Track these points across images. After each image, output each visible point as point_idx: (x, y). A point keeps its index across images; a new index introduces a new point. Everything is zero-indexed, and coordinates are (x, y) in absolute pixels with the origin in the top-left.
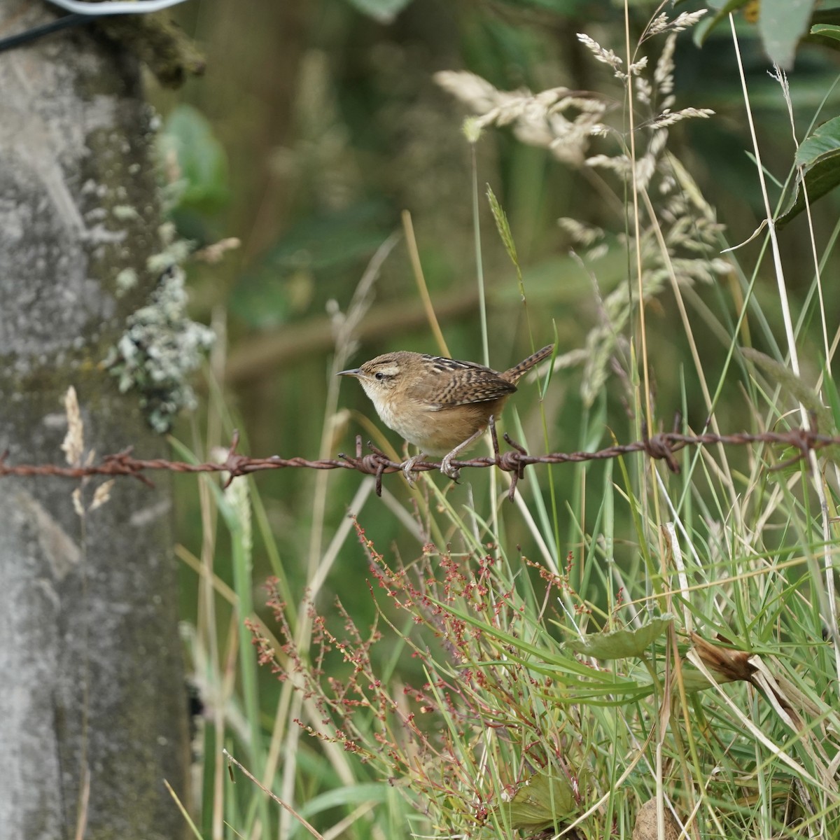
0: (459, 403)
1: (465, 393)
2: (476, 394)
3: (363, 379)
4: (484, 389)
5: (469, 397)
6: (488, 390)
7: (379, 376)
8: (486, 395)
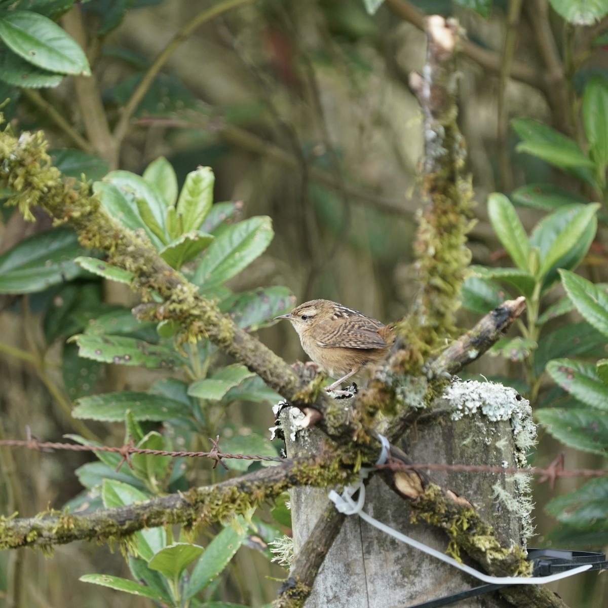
0: (337, 345)
1: (343, 340)
2: (350, 342)
3: (293, 320)
4: (357, 340)
5: (345, 343)
6: (360, 341)
7: (304, 318)
8: (357, 344)
